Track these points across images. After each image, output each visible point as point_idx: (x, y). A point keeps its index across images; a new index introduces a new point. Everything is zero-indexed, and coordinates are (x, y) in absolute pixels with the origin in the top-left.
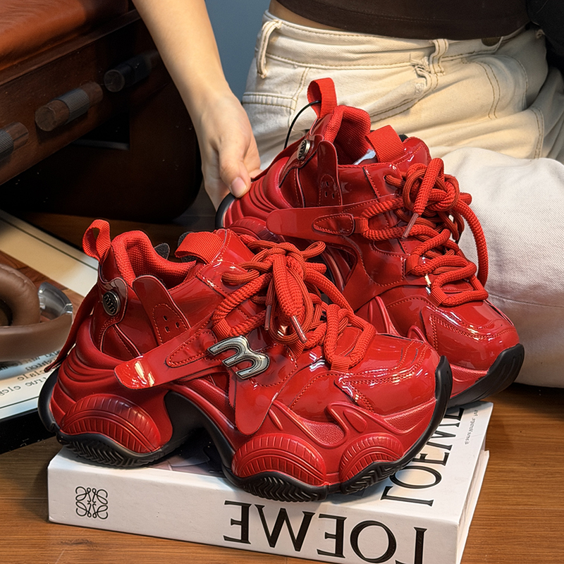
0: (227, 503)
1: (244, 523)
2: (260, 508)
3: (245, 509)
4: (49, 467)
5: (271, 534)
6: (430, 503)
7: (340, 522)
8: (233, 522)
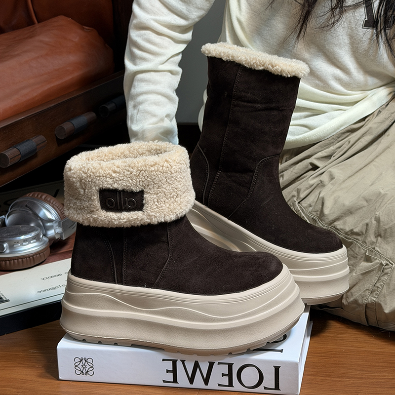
0: (163, 360)
1: (174, 371)
2: (183, 362)
3: (174, 363)
4: (58, 347)
5: (190, 376)
6: (281, 351)
7: (230, 366)
8: (168, 371)
